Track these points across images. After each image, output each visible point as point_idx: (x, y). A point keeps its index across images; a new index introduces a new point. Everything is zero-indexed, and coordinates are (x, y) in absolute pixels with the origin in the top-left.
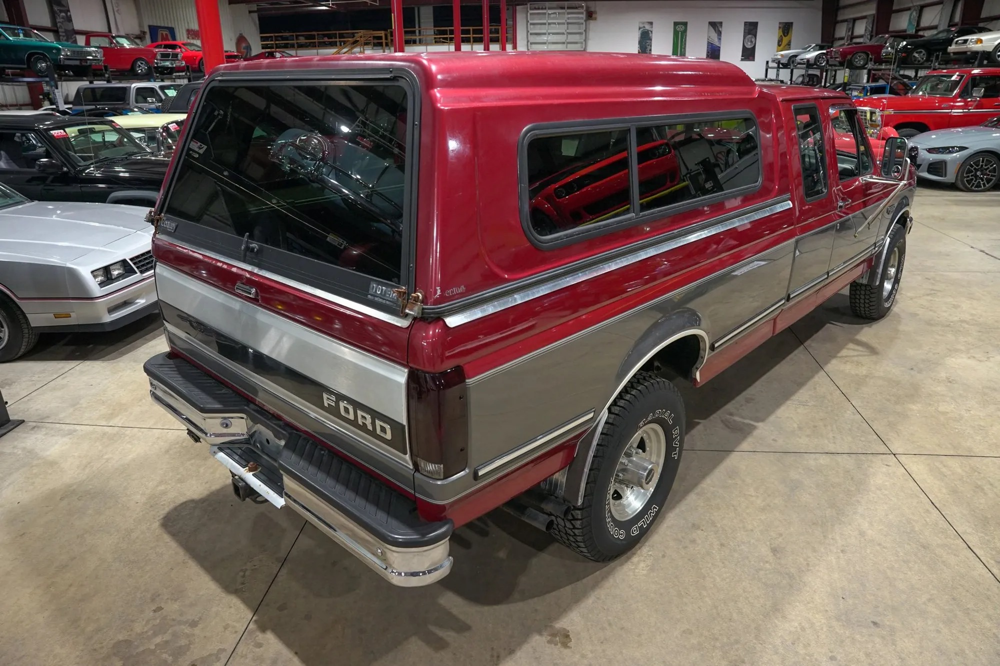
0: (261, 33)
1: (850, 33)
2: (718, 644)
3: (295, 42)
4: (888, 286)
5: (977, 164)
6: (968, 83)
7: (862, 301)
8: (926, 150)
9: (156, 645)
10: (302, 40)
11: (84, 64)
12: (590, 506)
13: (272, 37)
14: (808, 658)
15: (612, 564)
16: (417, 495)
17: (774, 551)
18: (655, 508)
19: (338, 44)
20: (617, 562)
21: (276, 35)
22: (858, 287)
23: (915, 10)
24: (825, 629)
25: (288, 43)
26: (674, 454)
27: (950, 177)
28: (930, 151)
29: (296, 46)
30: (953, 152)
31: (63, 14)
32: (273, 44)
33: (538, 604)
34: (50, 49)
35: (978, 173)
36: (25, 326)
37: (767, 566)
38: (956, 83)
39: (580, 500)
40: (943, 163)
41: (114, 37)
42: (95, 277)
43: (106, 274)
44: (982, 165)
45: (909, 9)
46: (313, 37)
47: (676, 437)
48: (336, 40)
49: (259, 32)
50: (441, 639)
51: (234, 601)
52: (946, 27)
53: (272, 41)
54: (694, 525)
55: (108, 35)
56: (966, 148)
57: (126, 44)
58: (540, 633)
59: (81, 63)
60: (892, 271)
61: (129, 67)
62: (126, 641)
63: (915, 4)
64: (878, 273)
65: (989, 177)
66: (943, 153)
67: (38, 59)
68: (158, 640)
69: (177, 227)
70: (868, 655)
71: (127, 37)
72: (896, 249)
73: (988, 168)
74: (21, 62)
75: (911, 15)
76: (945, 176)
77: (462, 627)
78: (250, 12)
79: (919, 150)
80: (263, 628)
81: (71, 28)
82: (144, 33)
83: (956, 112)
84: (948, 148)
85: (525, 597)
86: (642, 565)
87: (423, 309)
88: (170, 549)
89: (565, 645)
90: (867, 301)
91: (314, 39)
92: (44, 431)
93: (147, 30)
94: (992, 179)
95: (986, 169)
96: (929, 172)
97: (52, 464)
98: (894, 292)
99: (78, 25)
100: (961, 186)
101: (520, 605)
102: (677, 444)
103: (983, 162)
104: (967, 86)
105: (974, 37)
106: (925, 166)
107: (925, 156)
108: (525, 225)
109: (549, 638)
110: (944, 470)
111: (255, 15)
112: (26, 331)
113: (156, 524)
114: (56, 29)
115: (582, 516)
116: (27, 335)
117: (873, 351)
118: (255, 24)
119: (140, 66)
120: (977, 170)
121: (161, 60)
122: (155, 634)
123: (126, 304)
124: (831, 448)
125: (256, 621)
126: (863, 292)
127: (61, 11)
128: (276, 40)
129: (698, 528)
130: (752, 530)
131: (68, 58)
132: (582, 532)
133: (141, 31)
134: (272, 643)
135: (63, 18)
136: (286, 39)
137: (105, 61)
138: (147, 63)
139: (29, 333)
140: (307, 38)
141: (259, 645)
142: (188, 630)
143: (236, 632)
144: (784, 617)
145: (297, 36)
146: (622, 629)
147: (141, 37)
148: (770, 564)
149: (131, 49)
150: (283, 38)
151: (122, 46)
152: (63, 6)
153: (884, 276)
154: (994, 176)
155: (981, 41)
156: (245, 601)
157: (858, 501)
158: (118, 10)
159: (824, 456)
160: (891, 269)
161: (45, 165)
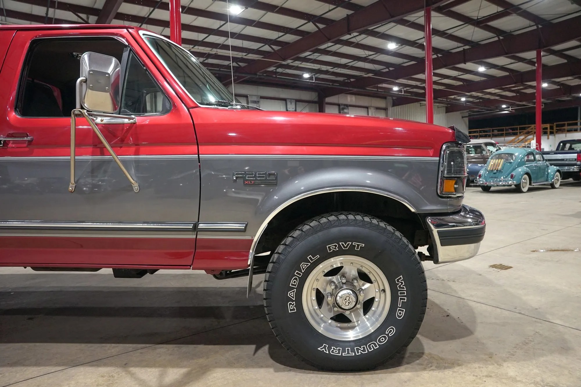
0: (469, 129)
3: (491, 133)
10: (496, 132)
13: (478, 131)
19: (518, 133)
21: (480, 130)
25: (487, 134)
29: (491, 135)
32: (478, 135)
46: (503, 130)
48: (517, 131)
49: (468, 128)
53: (477, 133)
78: (463, 117)
91: (503, 131)
111: (467, 120)
118: (466, 124)
128: (480, 133)
136: (486, 132)
140: (499, 130)
145: (493, 131)
150: (484, 131)
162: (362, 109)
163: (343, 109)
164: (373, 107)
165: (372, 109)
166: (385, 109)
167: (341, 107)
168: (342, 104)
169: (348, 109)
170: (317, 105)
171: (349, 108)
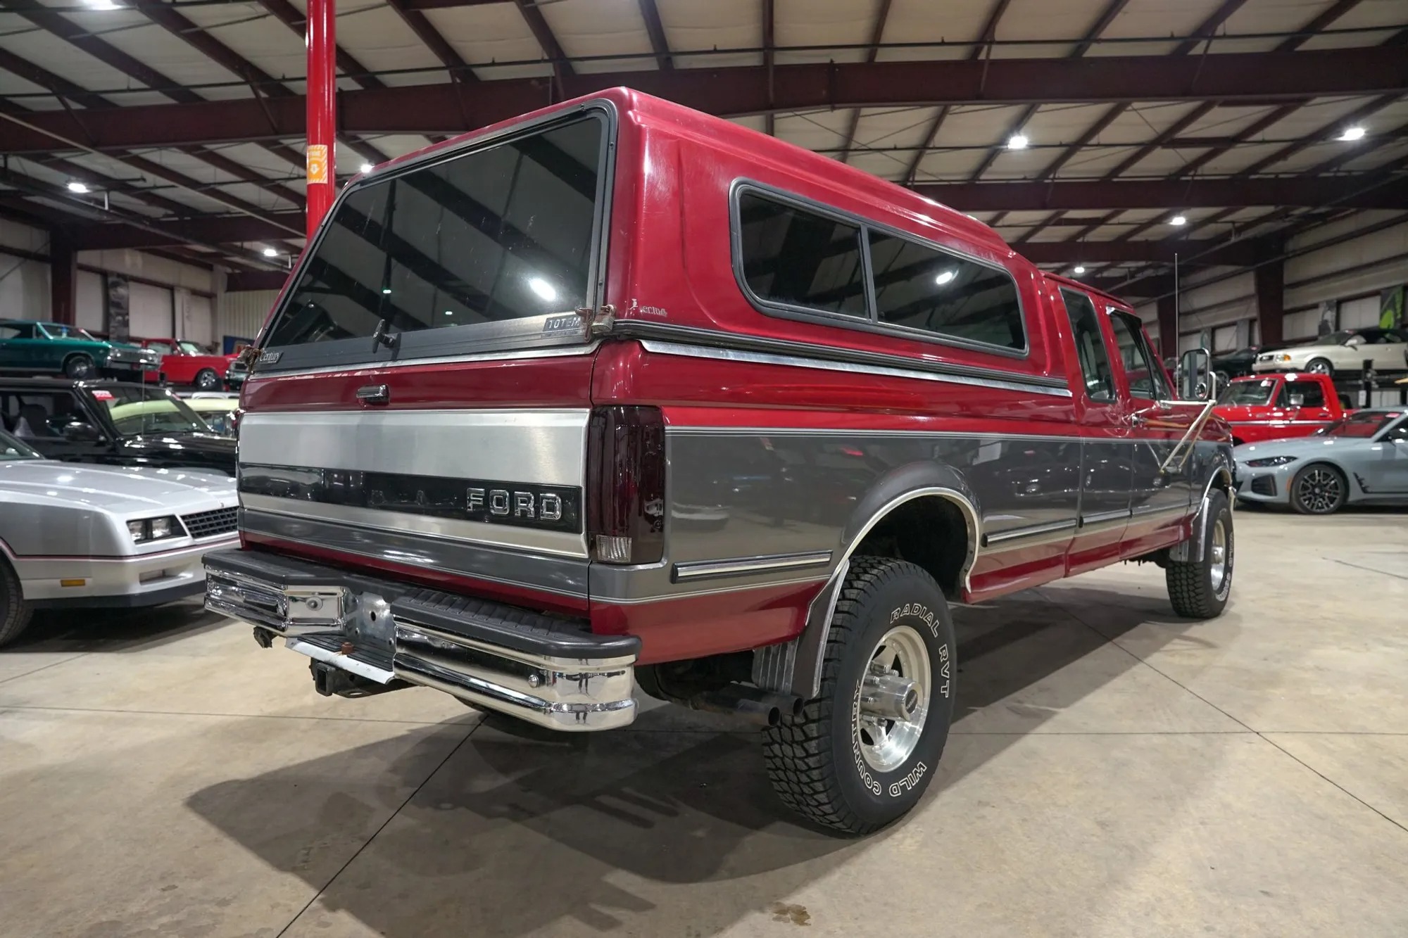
1: (1130, 362)
2: (1033, 917)
4: (1217, 574)
5: (1312, 476)
6: (1282, 391)
7: (1185, 588)
8: (1245, 462)
9: (162, 926)
11: (135, 368)
12: (829, 717)
14: (1171, 929)
15: (865, 841)
16: (593, 598)
17: (1103, 824)
18: (921, 766)
20: (871, 839)
22: (1177, 569)
23: (1206, 332)
24: (1191, 900)
26: (944, 689)
27: (1282, 496)
28: (1252, 463)
30: (1278, 464)
31: (120, 318)
33: (757, 881)
34: (95, 349)
35: (1317, 491)
36: (14, 599)
37: (1094, 839)
38: (1269, 390)
39: (815, 689)
40: (1270, 478)
41: (179, 344)
42: (132, 531)
43: (145, 528)
44: (1319, 480)
45: (1198, 331)
47: (945, 662)
50: (609, 917)
51: (291, 880)
52: (1246, 347)
54: (980, 802)
55: (171, 343)
56: (1294, 458)
57: (193, 352)
58: (761, 909)
59: (132, 367)
60: (1219, 551)
61: (191, 379)
62: (112, 922)
63: (1205, 325)
64: (1200, 545)
65: (1331, 495)
66: (1267, 465)
67: (78, 362)
68: (165, 920)
69: (281, 356)
70: (1261, 925)
71: (196, 345)
72: (1219, 522)
73: (1327, 484)
74: (56, 364)
75: (1202, 338)
76: (1276, 494)
77: (641, 906)
79: (1237, 464)
80: (332, 906)
81: (125, 334)
82: (216, 344)
83: (1278, 424)
84: (1271, 459)
85: (734, 874)
86: (908, 841)
87: (615, 323)
88: (197, 826)
89: (802, 923)
90: (1191, 588)
92: (17, 715)
93: (220, 340)
94: (1335, 499)
95: (1325, 485)
96: (1254, 490)
97: (25, 746)
98: (1227, 583)
99: (135, 331)
100: (1300, 509)
101: (728, 883)
102: (947, 674)
103: (1319, 475)
104: (1282, 392)
105: (1280, 353)
106: (1247, 484)
107: (1245, 471)
108: (737, 274)
109: (775, 915)
110: (1331, 746)
112: (13, 606)
113: (181, 803)
114: (106, 334)
115: (818, 732)
116: (14, 613)
117: (1209, 645)
119: (205, 378)
120: (1314, 487)
121: (234, 372)
122: (160, 915)
123: (164, 575)
124: (1166, 728)
125: (321, 900)
126: (1184, 576)
127: (118, 314)
129: (987, 804)
130: (1066, 806)
131: (115, 360)
132: (819, 761)
133: (213, 342)
134: (345, 921)
135: (119, 322)
137: (163, 367)
138: (216, 375)
139: (17, 611)
141: (327, 925)
142: (214, 909)
143: (290, 911)
144: (1128, 888)
146: (886, 904)
147: (211, 349)
148: (1098, 837)
149: (197, 358)
151: (187, 355)
152: (122, 308)
153: (1210, 560)
154: (1337, 494)
155: (1289, 358)
156: (309, 880)
157: (1214, 776)
158: (188, 317)
159: (1158, 736)
160: (1217, 549)
161: (75, 430)
162: (159, 290)
163: (115, 285)
164: (186, 288)
165: (183, 291)
166: (210, 296)
167: (111, 280)
168: (112, 273)
169: (128, 287)
170: (48, 268)
171: (131, 284)
